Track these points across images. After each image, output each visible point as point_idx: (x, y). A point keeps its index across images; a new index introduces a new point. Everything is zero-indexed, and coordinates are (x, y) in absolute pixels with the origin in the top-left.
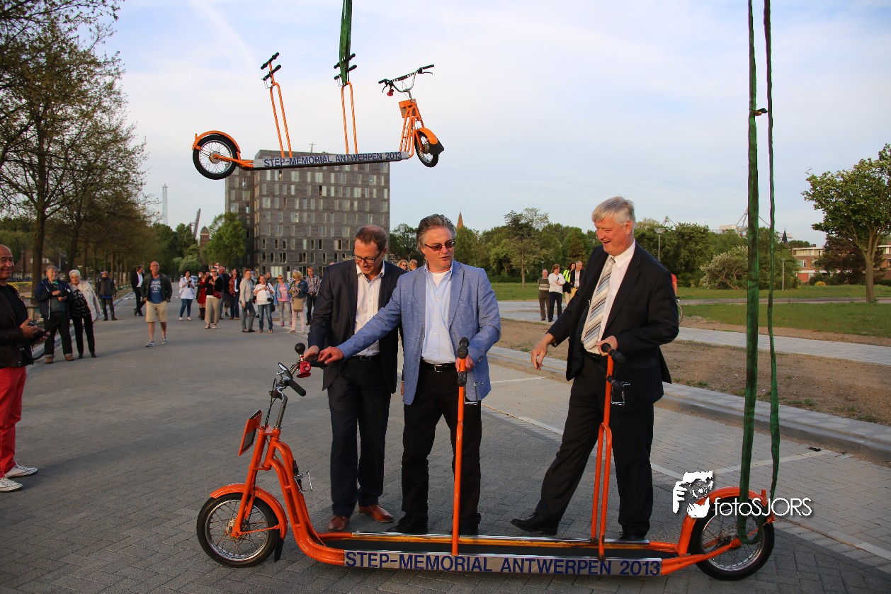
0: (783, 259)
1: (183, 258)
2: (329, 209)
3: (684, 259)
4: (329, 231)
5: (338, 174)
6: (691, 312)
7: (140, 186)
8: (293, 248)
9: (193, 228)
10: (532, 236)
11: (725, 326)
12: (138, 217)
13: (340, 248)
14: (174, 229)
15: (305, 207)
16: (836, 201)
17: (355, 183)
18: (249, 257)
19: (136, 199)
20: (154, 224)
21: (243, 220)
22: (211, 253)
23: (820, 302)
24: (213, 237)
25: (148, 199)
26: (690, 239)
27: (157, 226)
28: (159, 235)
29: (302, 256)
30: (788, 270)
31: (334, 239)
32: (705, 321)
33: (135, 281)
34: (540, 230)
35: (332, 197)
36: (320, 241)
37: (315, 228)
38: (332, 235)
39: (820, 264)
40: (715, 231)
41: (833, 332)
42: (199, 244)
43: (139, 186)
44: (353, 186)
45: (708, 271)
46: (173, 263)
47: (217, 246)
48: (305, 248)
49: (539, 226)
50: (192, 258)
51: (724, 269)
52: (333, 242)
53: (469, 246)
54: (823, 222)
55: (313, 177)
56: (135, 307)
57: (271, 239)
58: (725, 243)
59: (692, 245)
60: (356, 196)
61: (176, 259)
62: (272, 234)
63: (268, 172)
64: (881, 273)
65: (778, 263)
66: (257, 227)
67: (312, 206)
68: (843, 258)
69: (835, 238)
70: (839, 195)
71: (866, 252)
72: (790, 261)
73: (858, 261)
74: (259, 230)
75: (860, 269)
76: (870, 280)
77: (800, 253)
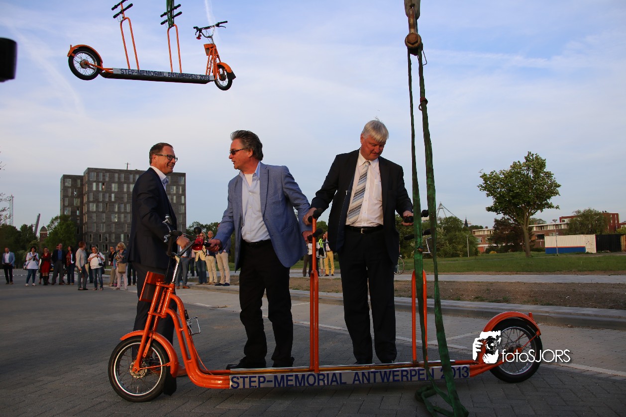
0: (467, 237)
8: (113, 241)
9: (34, 228)
14: (19, 229)
15: (122, 210)
16: (501, 190)
20: (3, 225)
21: (75, 221)
24: (50, 234)
27: (5, 226)
28: (5, 233)
30: (471, 243)
39: (491, 240)
42: (39, 240)
47: (54, 239)
54: (493, 205)
55: (128, 188)
57: (96, 234)
61: (21, 252)
62: (97, 230)
63: (94, 184)
64: (533, 244)
65: (464, 239)
66: (86, 225)
67: (127, 209)
68: (506, 234)
69: (500, 221)
70: (502, 186)
71: (523, 224)
72: (471, 237)
73: (517, 236)
74: (87, 227)
75: (519, 241)
76: (528, 246)
77: (478, 233)
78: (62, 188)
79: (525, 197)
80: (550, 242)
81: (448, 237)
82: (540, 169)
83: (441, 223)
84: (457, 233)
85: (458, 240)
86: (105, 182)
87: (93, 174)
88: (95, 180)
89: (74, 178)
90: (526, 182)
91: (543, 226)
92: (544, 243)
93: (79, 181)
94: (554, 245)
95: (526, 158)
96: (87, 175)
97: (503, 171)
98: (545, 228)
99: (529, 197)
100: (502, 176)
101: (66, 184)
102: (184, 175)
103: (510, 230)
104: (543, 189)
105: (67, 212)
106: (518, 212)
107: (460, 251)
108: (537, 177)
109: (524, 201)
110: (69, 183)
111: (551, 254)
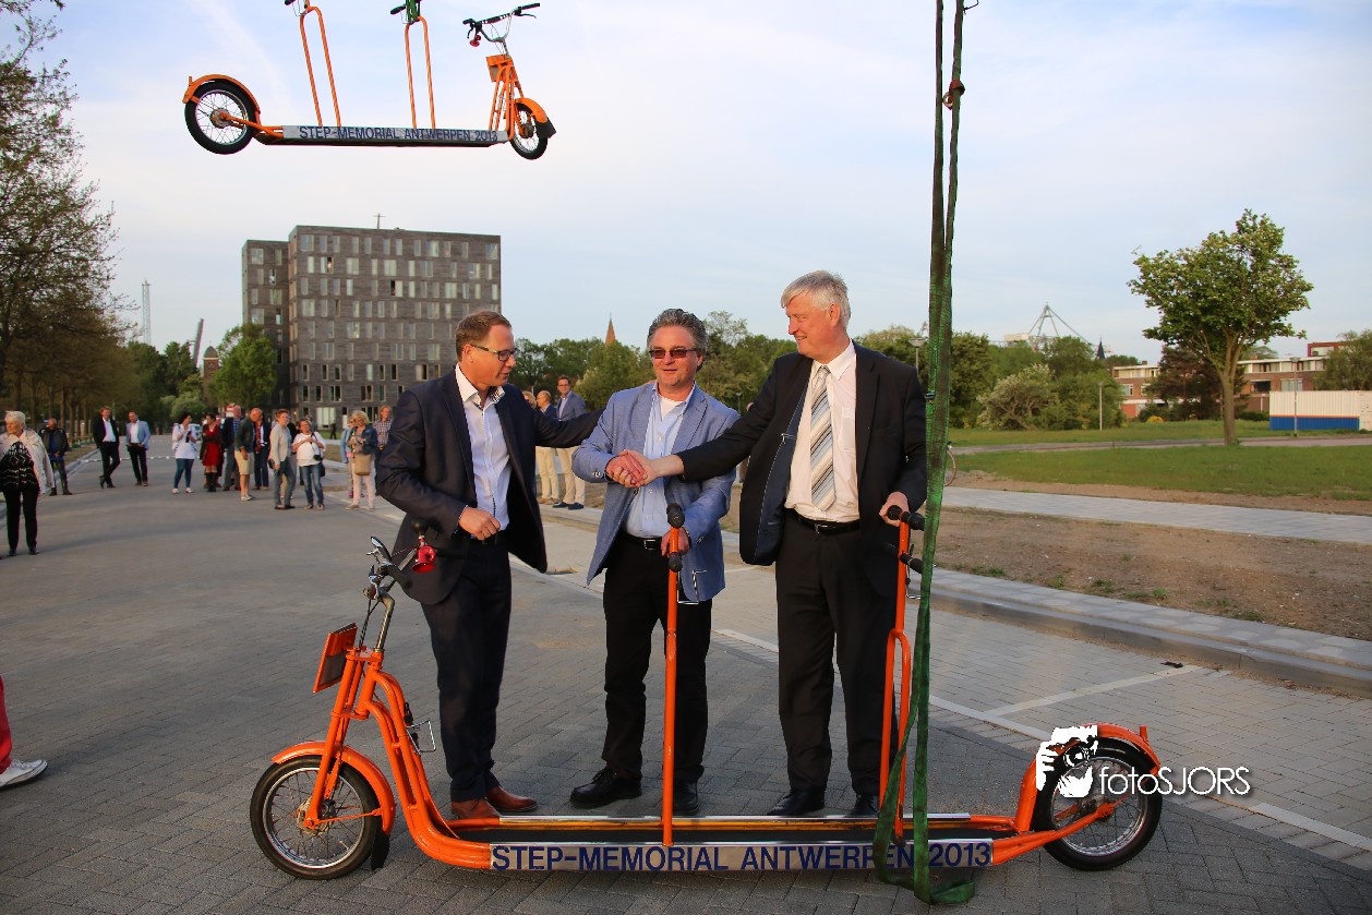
0: (1101, 384)
1: (177, 397)
2: (407, 317)
3: (953, 385)
4: (407, 351)
5: (420, 262)
6: (967, 465)
7: (105, 282)
8: (351, 379)
9: (191, 350)
10: (722, 355)
11: (1021, 485)
12: (104, 331)
13: (425, 377)
14: (162, 350)
15: (369, 315)
16: (1178, 294)
17: (447, 275)
18: (281, 393)
19: (99, 304)
20: (130, 343)
21: (272, 336)
22: (221, 388)
23: (1159, 447)
24: (224, 363)
25: (120, 302)
26: (962, 354)
27: (135, 347)
28: (137, 360)
29: (365, 390)
30: (1108, 399)
31: (416, 363)
32: (991, 478)
33: (99, 432)
34: (734, 345)
35: (411, 299)
36: (394, 367)
37: (386, 346)
38: (413, 357)
39: (1153, 391)
40: (997, 344)
41: (1181, 489)
42: (202, 375)
43: (103, 281)
44: (444, 281)
45: (990, 403)
46: (161, 404)
47: (232, 376)
48: (370, 378)
49: (731, 339)
50: (192, 397)
51: (1013, 399)
52: (413, 368)
53: (626, 371)
54: (1159, 326)
55: (381, 267)
56: (102, 473)
57: (315, 365)
58: (1012, 361)
59: (966, 365)
60: (448, 296)
61: (166, 399)
62: (318, 357)
63: (311, 260)
64: (1243, 403)
65: (1093, 389)
66: (295, 346)
67: (380, 311)
68: (1187, 380)
69: (1174, 354)
70: (1182, 286)
71: (1222, 370)
72: (1110, 386)
73: (1210, 384)
74: (298, 350)
75: (1212, 396)
76: (1230, 412)
77: (1124, 374)
78: (246, 268)
79: (1231, 310)
80: (1282, 403)
81: (1057, 385)
82: (1270, 249)
83: (1046, 349)
84: (1079, 377)
85: (1081, 393)
86: (333, 254)
87: (309, 240)
88: (312, 250)
89: (270, 248)
90: (1236, 279)
91: (1269, 364)
92: (1267, 400)
93: (279, 254)
94: (1288, 411)
95: (1238, 224)
96: (295, 241)
97: (1186, 252)
98: (1273, 367)
99: (1240, 312)
100: (1181, 262)
101: (254, 260)
102: (496, 240)
103: (1195, 371)
104: (1272, 293)
105: (258, 319)
106: (1213, 344)
107: (1084, 417)
108: (1260, 266)
109: (1228, 320)
110: (259, 258)
111: (1283, 432)
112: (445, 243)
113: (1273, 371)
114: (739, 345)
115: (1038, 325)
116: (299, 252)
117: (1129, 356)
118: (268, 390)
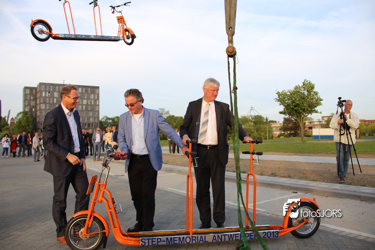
1: (2, 132)
9: (7, 119)
16: (288, 102)
17: (84, 98)
21: (32, 114)
22: (16, 129)
24: (17, 122)
30: (269, 131)
39: (281, 129)
42: (10, 126)
47: (19, 126)
54: (283, 111)
58: (243, 122)
60: (84, 103)
63: (44, 93)
64: (305, 132)
65: (266, 129)
66: (38, 117)
68: (290, 126)
69: (287, 119)
70: (289, 100)
71: (300, 122)
72: (270, 128)
73: (296, 127)
74: (39, 119)
75: (297, 131)
76: (303, 135)
77: (273, 125)
78: (24, 94)
79: (302, 106)
80: (316, 132)
81: (256, 128)
82: (312, 89)
83: (252, 119)
84: (261, 125)
85: (262, 130)
86: (50, 91)
87: (43, 87)
88: (44, 90)
89: (31, 89)
90: (303, 98)
91: (312, 122)
92: (312, 132)
93: (34, 91)
94: (318, 134)
95: (303, 83)
96: (39, 87)
97: (289, 91)
98: (313, 122)
99: (304, 106)
100: (288, 93)
101: (26, 92)
102: (98, 88)
103: (292, 124)
104: (313, 101)
105: (27, 109)
106: (298, 115)
107: (263, 136)
108: (309, 94)
109: (301, 109)
110: (28, 92)
111: (316, 140)
112: (83, 88)
113: (313, 124)
114: (167, 118)
115: (250, 112)
116: (40, 90)
117: (274, 120)
118: (30, 130)
